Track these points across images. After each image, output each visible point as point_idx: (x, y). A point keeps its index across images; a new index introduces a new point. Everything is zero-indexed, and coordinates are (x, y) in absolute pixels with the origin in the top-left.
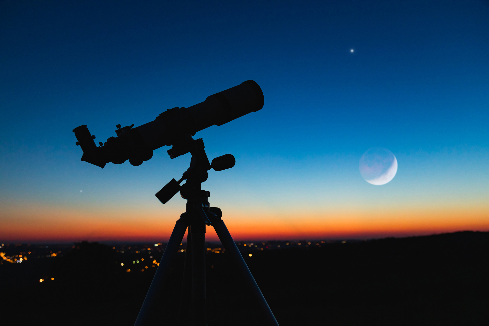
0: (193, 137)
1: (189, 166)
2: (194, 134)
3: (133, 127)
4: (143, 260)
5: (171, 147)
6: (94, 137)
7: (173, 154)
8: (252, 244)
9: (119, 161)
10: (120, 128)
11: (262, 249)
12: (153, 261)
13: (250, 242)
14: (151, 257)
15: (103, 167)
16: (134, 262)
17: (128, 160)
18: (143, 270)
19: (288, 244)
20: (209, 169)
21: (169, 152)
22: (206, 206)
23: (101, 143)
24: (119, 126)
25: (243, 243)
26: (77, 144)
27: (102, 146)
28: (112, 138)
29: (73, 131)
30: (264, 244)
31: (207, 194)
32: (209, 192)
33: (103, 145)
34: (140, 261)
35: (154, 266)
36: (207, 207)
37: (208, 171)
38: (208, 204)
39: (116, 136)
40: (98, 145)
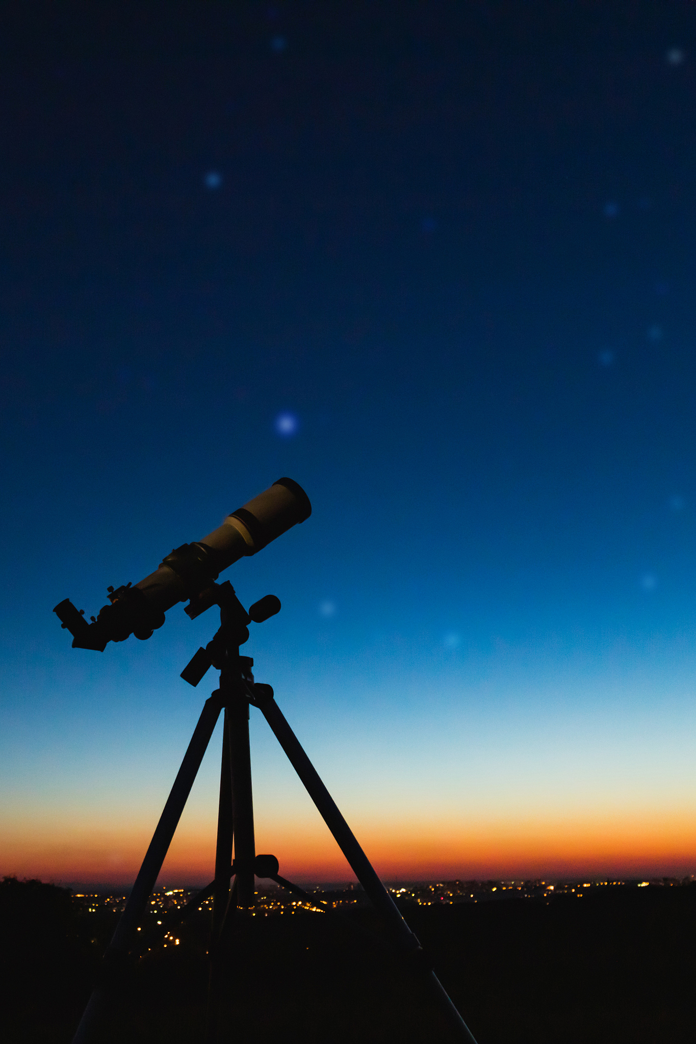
0: (216, 582)
1: (218, 625)
2: (216, 577)
3: (131, 587)
5: (188, 602)
6: (82, 612)
7: (193, 612)
9: (121, 636)
10: (112, 592)
15: (102, 651)
17: (133, 633)
20: (249, 622)
21: (187, 610)
22: (249, 679)
23: (93, 618)
24: (110, 589)
26: (63, 626)
27: (95, 622)
28: (106, 608)
29: (54, 611)
31: (249, 662)
32: (252, 659)
33: (96, 620)
36: (251, 681)
37: (248, 626)
38: (251, 676)
39: (109, 603)
40: (90, 622)
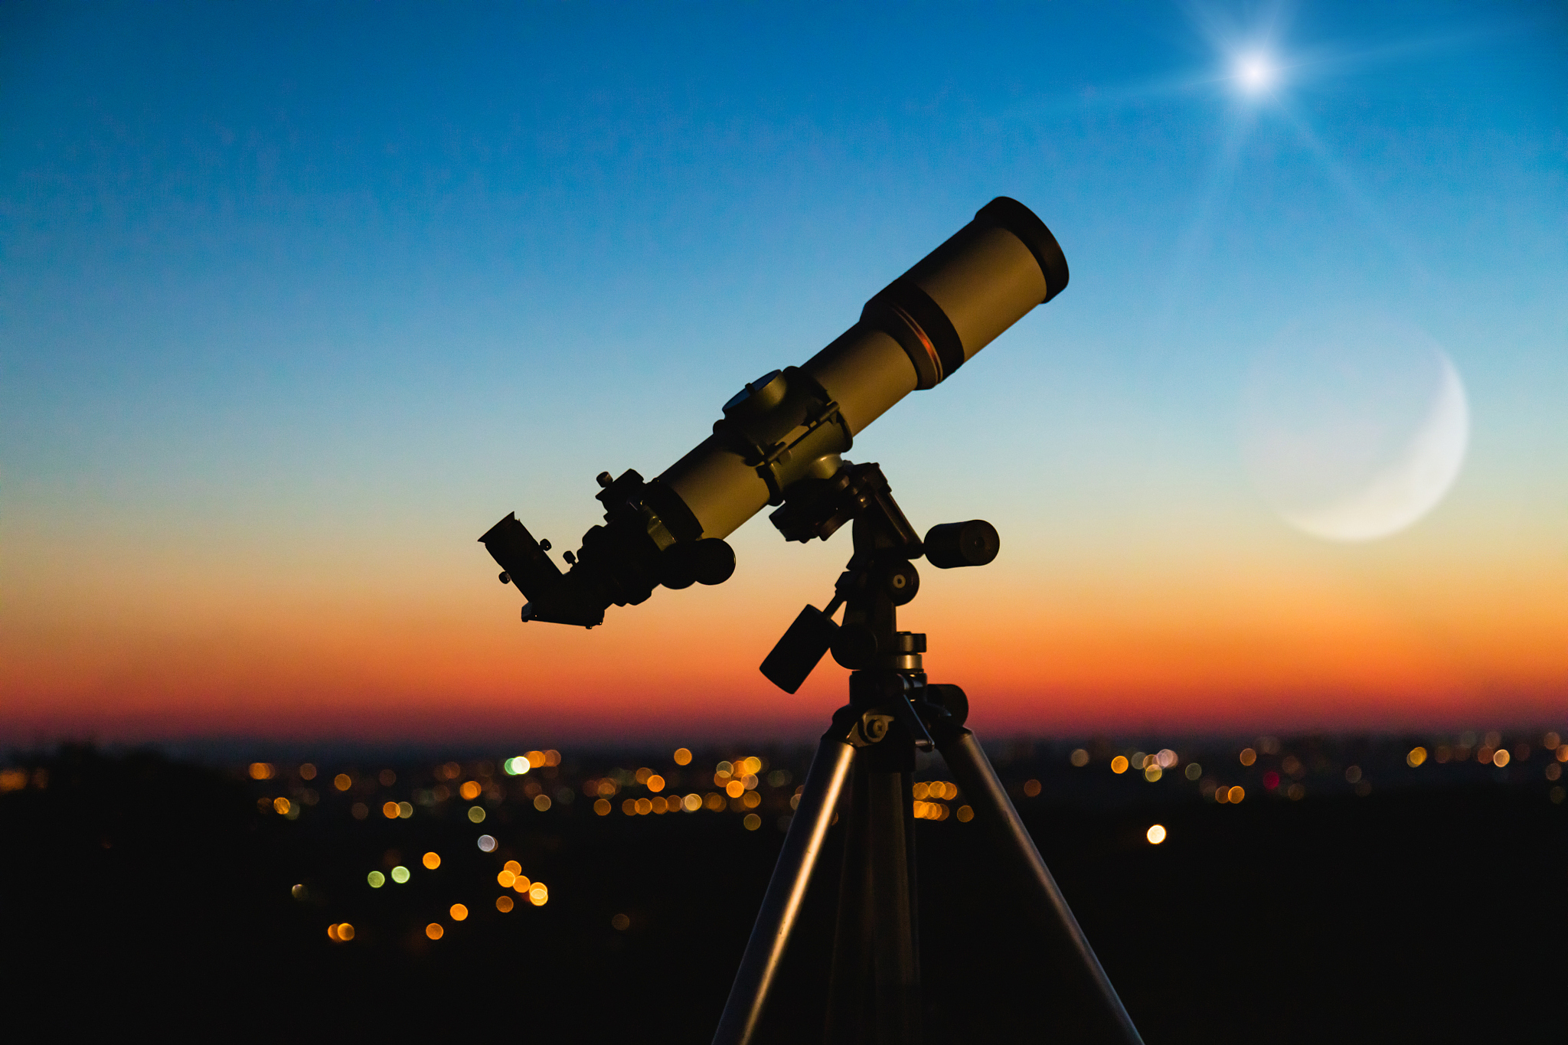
4: (432, 861)
6: (546, 544)
8: (1166, 759)
11: (1235, 793)
12: (502, 869)
13: (1153, 748)
14: (487, 844)
16: (377, 879)
18: (434, 932)
19: (1418, 757)
22: (917, 685)
23: (568, 556)
25: (1102, 749)
30: (1248, 758)
34: (416, 867)
35: (505, 907)
36: (921, 686)
